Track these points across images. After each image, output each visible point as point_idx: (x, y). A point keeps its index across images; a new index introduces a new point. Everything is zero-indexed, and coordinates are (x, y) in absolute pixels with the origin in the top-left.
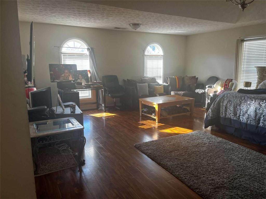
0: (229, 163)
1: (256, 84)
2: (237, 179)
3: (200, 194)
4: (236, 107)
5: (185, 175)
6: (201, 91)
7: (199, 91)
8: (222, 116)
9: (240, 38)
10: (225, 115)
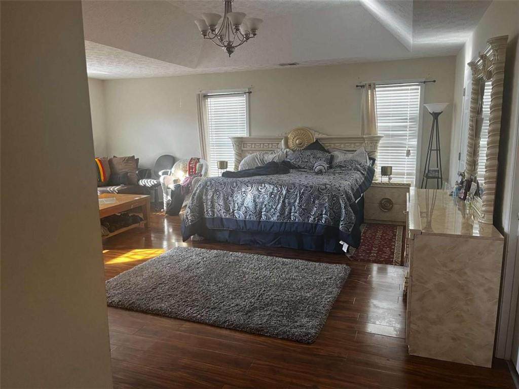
0: (244, 279)
1: (234, 164)
2: (264, 294)
3: (232, 327)
4: (228, 199)
5: (198, 313)
6: (150, 181)
7: (147, 182)
8: (207, 217)
9: (201, 91)
10: (212, 214)
